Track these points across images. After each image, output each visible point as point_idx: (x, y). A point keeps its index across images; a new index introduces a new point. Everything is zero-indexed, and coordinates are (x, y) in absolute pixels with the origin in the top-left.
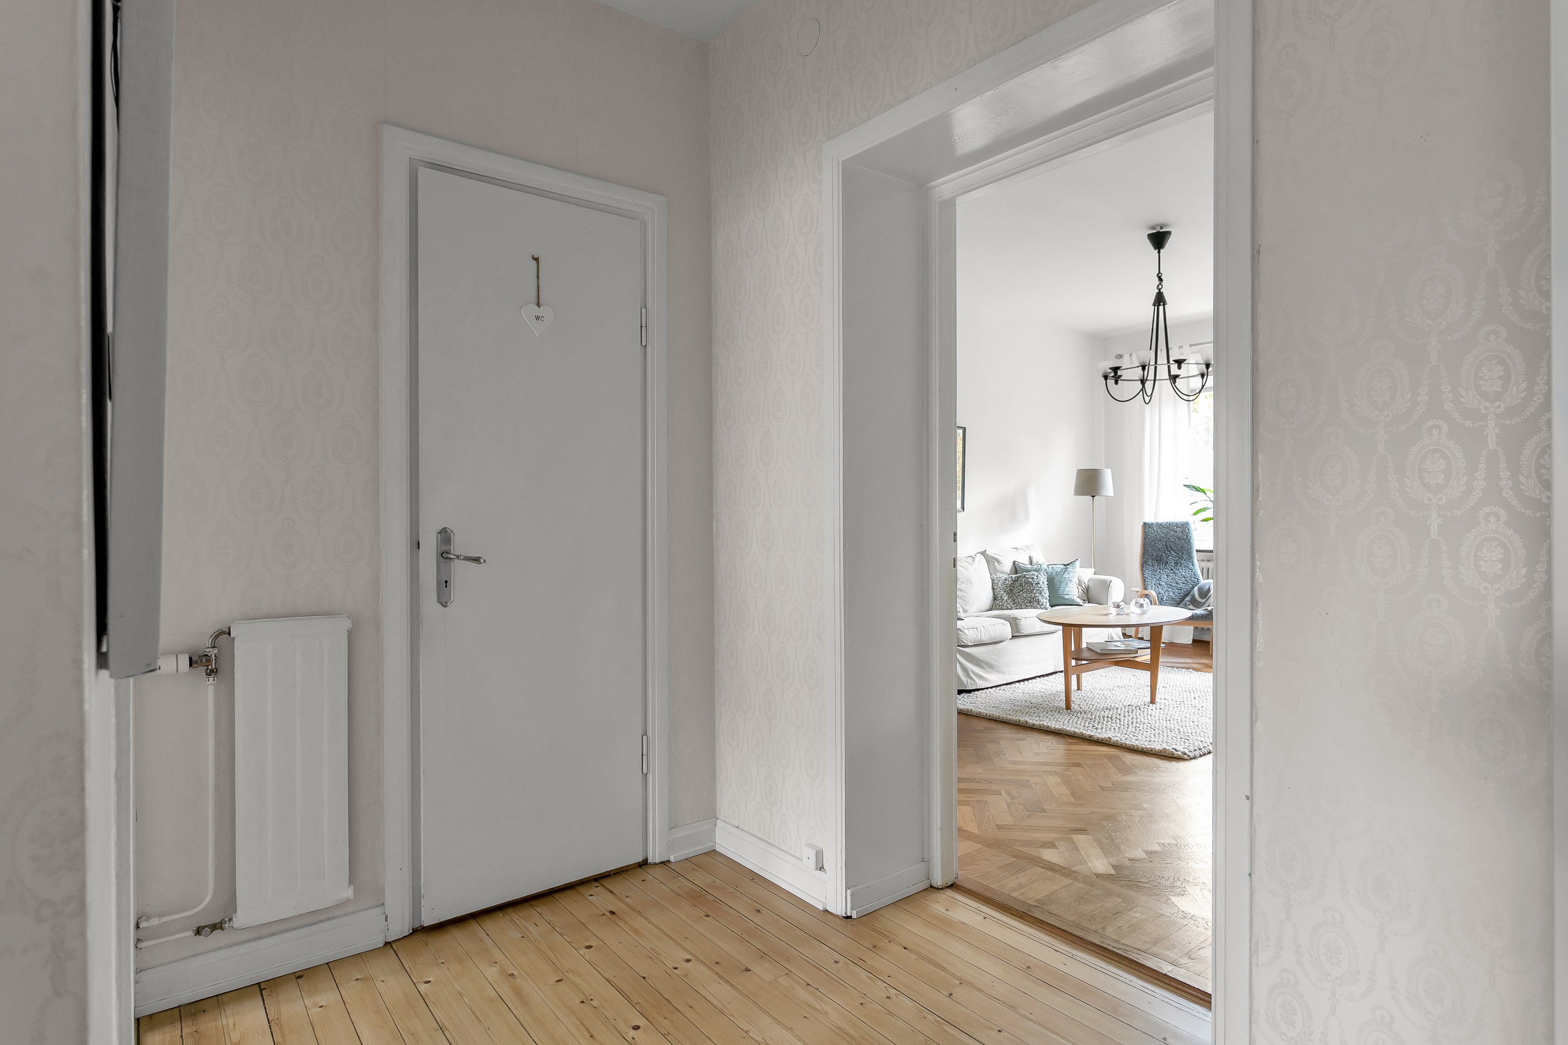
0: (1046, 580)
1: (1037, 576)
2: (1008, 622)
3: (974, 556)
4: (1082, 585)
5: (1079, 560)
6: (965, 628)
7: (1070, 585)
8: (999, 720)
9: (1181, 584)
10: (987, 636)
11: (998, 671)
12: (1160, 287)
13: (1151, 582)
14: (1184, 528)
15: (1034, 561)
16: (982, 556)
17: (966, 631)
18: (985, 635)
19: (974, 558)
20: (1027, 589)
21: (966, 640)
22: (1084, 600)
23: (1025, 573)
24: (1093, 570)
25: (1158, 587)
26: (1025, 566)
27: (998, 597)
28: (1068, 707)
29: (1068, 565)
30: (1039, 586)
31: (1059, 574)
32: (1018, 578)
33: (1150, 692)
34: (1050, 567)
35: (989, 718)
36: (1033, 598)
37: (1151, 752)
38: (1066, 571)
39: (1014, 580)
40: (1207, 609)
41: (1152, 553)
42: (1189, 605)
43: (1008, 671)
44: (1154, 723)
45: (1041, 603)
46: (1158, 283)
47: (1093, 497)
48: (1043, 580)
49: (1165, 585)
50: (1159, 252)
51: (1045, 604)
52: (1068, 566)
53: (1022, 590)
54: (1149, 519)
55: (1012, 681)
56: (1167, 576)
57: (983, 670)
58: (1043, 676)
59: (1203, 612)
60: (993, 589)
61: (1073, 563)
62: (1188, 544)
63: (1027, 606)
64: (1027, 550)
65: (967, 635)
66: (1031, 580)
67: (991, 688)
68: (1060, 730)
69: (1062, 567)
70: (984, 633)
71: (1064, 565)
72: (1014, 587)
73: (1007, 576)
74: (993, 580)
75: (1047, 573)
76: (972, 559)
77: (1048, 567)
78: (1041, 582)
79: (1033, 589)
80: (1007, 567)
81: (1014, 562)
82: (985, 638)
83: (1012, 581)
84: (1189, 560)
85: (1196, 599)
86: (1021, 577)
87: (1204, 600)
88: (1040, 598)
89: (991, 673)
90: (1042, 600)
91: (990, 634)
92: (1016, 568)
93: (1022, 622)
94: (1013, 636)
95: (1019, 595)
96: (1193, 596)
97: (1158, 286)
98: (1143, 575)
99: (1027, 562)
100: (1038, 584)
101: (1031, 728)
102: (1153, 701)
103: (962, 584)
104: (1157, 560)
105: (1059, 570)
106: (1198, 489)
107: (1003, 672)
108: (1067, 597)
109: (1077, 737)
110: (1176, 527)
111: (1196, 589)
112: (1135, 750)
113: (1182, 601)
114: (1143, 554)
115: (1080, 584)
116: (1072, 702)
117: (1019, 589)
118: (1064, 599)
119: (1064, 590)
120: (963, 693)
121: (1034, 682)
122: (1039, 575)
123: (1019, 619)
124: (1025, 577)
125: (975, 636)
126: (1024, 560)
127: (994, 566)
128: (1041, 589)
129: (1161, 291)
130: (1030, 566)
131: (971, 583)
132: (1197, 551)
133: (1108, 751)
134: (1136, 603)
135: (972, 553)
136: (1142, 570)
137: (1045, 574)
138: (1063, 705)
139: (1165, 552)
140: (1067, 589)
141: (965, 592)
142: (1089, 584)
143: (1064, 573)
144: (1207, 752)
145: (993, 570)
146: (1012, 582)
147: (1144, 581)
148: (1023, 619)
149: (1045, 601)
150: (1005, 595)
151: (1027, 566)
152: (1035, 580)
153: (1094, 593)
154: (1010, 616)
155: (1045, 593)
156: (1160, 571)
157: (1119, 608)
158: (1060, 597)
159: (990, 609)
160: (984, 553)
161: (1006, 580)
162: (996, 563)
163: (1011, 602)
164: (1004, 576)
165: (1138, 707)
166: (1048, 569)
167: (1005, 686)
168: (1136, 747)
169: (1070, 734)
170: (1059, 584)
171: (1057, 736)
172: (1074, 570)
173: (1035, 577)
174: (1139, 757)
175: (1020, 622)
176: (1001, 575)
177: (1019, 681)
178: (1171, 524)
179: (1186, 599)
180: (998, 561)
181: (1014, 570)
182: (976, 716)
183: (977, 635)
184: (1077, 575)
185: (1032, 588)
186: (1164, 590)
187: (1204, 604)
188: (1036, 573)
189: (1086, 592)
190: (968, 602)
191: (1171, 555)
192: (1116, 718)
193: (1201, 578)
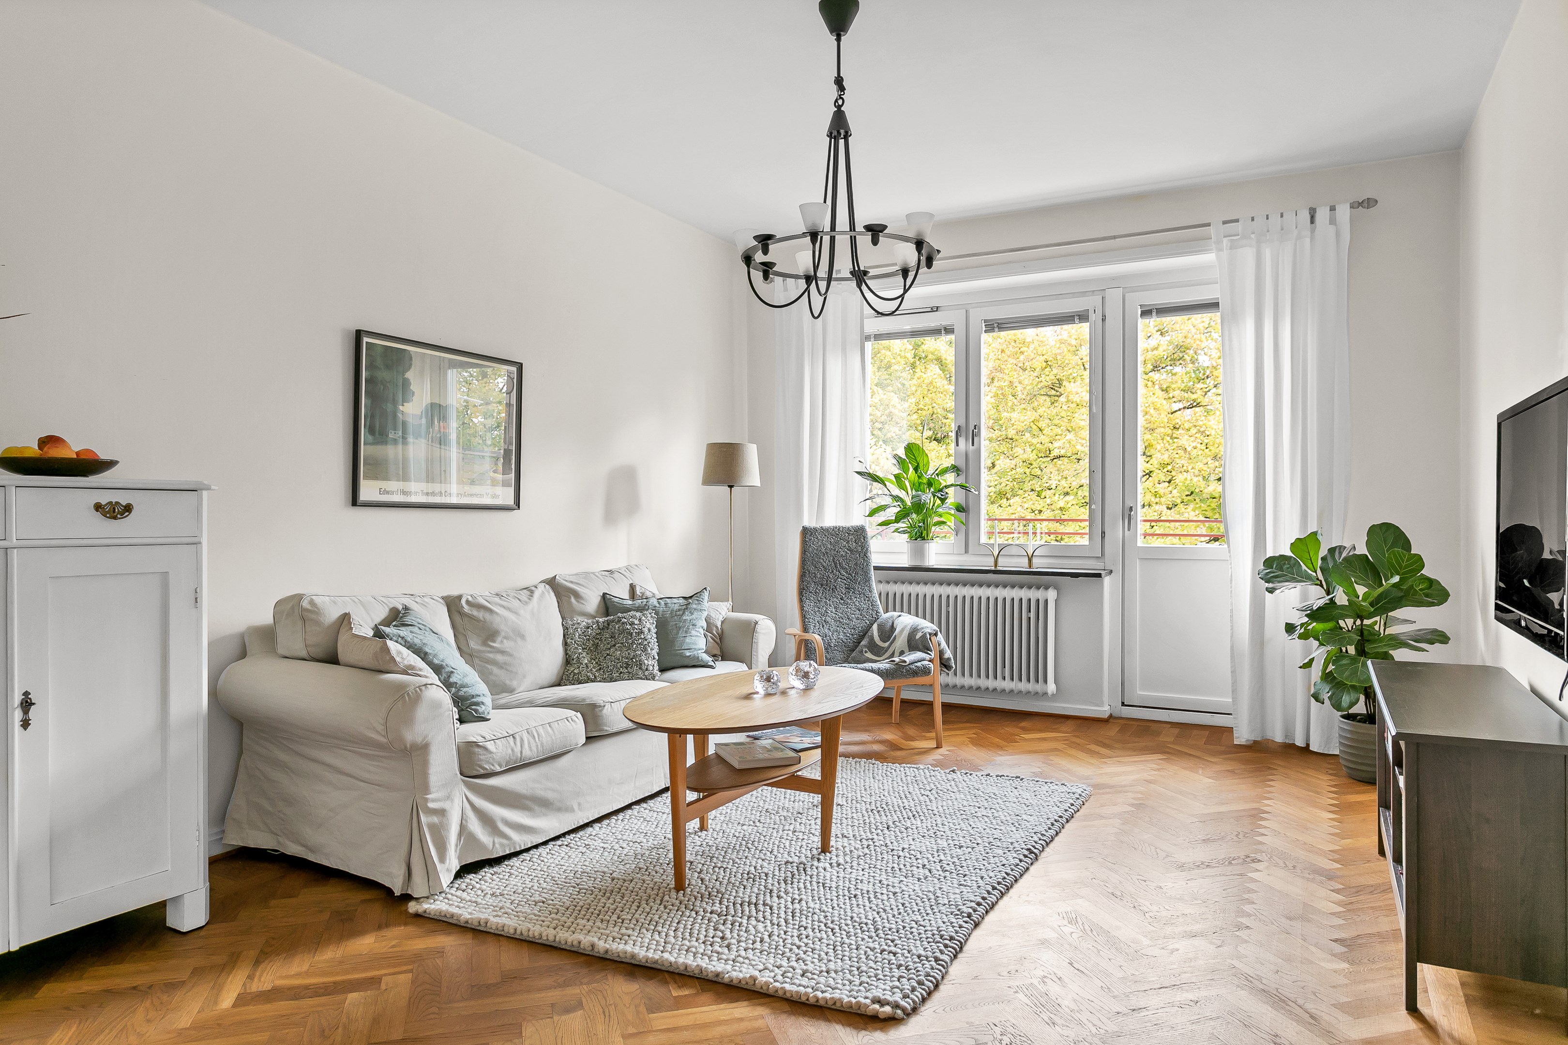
0: (654, 625)
1: (640, 620)
2: (579, 715)
3: (533, 588)
4: (712, 630)
5: (708, 589)
6: (488, 738)
7: (693, 633)
8: (540, 941)
9: (854, 620)
10: (534, 749)
11: (559, 810)
12: (840, 102)
13: (814, 619)
14: (859, 533)
15: (638, 591)
16: (547, 586)
17: (490, 746)
18: (530, 747)
19: (532, 592)
20: (622, 643)
21: (488, 762)
22: (714, 656)
23: (620, 615)
24: (729, 604)
25: (823, 626)
26: (621, 601)
27: (573, 660)
28: (680, 885)
29: (691, 597)
30: (643, 637)
31: (676, 615)
32: (608, 625)
33: (819, 821)
34: (662, 602)
35: (521, 938)
36: (632, 659)
37: (833, 1007)
38: (687, 609)
39: (601, 627)
40: (894, 661)
41: (814, 573)
42: (866, 652)
43: (579, 804)
44: (831, 910)
45: (644, 668)
46: (835, 95)
47: (731, 487)
48: (649, 625)
49: (833, 622)
50: (838, 40)
51: (651, 668)
52: (690, 601)
53: (614, 645)
54: (809, 521)
55: (586, 821)
56: (835, 608)
57: (527, 813)
58: (644, 800)
59: (888, 666)
60: (565, 644)
61: (698, 595)
62: (864, 560)
63: (621, 673)
64: (627, 574)
65: (491, 753)
66: (629, 627)
67: (545, 843)
68: (656, 962)
69: (682, 601)
70: (529, 743)
71: (685, 598)
72: (601, 640)
73: (590, 621)
74: (565, 629)
75: (657, 613)
76: (528, 593)
77: (659, 603)
78: (646, 630)
79: (633, 643)
80: (592, 603)
81: (604, 594)
82: (530, 752)
83: (599, 628)
84: (865, 583)
85: (875, 642)
86: (613, 621)
87: (887, 644)
88: (643, 658)
89: (544, 815)
90: (646, 661)
91: (542, 744)
92: (607, 605)
93: (605, 711)
94: (587, 738)
95: (608, 655)
96: (872, 638)
97: (836, 101)
98: (802, 608)
99: (626, 596)
100: (641, 632)
101: (602, 958)
102: (825, 848)
103: (505, 641)
104: (822, 585)
105: (676, 607)
106: (874, 478)
107: (569, 810)
108: (688, 654)
109: (689, 976)
110: (847, 535)
111: (875, 627)
112: (803, 1004)
113: (856, 647)
114: (802, 576)
115: (709, 629)
116: (688, 865)
117: (608, 644)
118: (682, 656)
119: (683, 642)
120: (484, 867)
121: (628, 817)
122: (643, 618)
123: (600, 706)
124: (619, 621)
125: (510, 751)
126: (621, 592)
127: (570, 603)
128: (646, 643)
129: (842, 109)
130: (630, 602)
131: (523, 637)
132: (876, 568)
133: (750, 1019)
134: (797, 671)
135: (529, 582)
136: (801, 601)
137: (653, 614)
138: (671, 880)
139: (832, 572)
140: (688, 640)
141: (511, 655)
142: (725, 627)
143: (684, 613)
144: (932, 988)
145: (565, 611)
146: (598, 631)
147: (804, 617)
148: (608, 706)
149: (652, 664)
150: (584, 654)
151: (625, 602)
152: (636, 627)
153: (732, 643)
154: (584, 700)
155: (652, 649)
156: (825, 602)
157: (770, 681)
158: (677, 655)
159: (557, 682)
160: (552, 583)
161: (588, 628)
162: (573, 600)
163: (594, 667)
164: (584, 621)
165: (802, 865)
166: (658, 605)
167: (572, 836)
168: (804, 999)
169: (677, 971)
170: (675, 631)
171: (651, 978)
172: (699, 607)
173: (637, 622)
174: (813, 1030)
175: (601, 711)
176: (580, 619)
177: (599, 820)
178: (841, 529)
179: (862, 643)
180: (577, 595)
181: (603, 610)
182: (495, 934)
183: (512, 750)
184: (705, 614)
185: (630, 641)
186: (832, 629)
187: (886, 651)
188: (638, 614)
189: (718, 641)
190: (516, 673)
191: (840, 576)
192: (765, 904)
193: (881, 610)
